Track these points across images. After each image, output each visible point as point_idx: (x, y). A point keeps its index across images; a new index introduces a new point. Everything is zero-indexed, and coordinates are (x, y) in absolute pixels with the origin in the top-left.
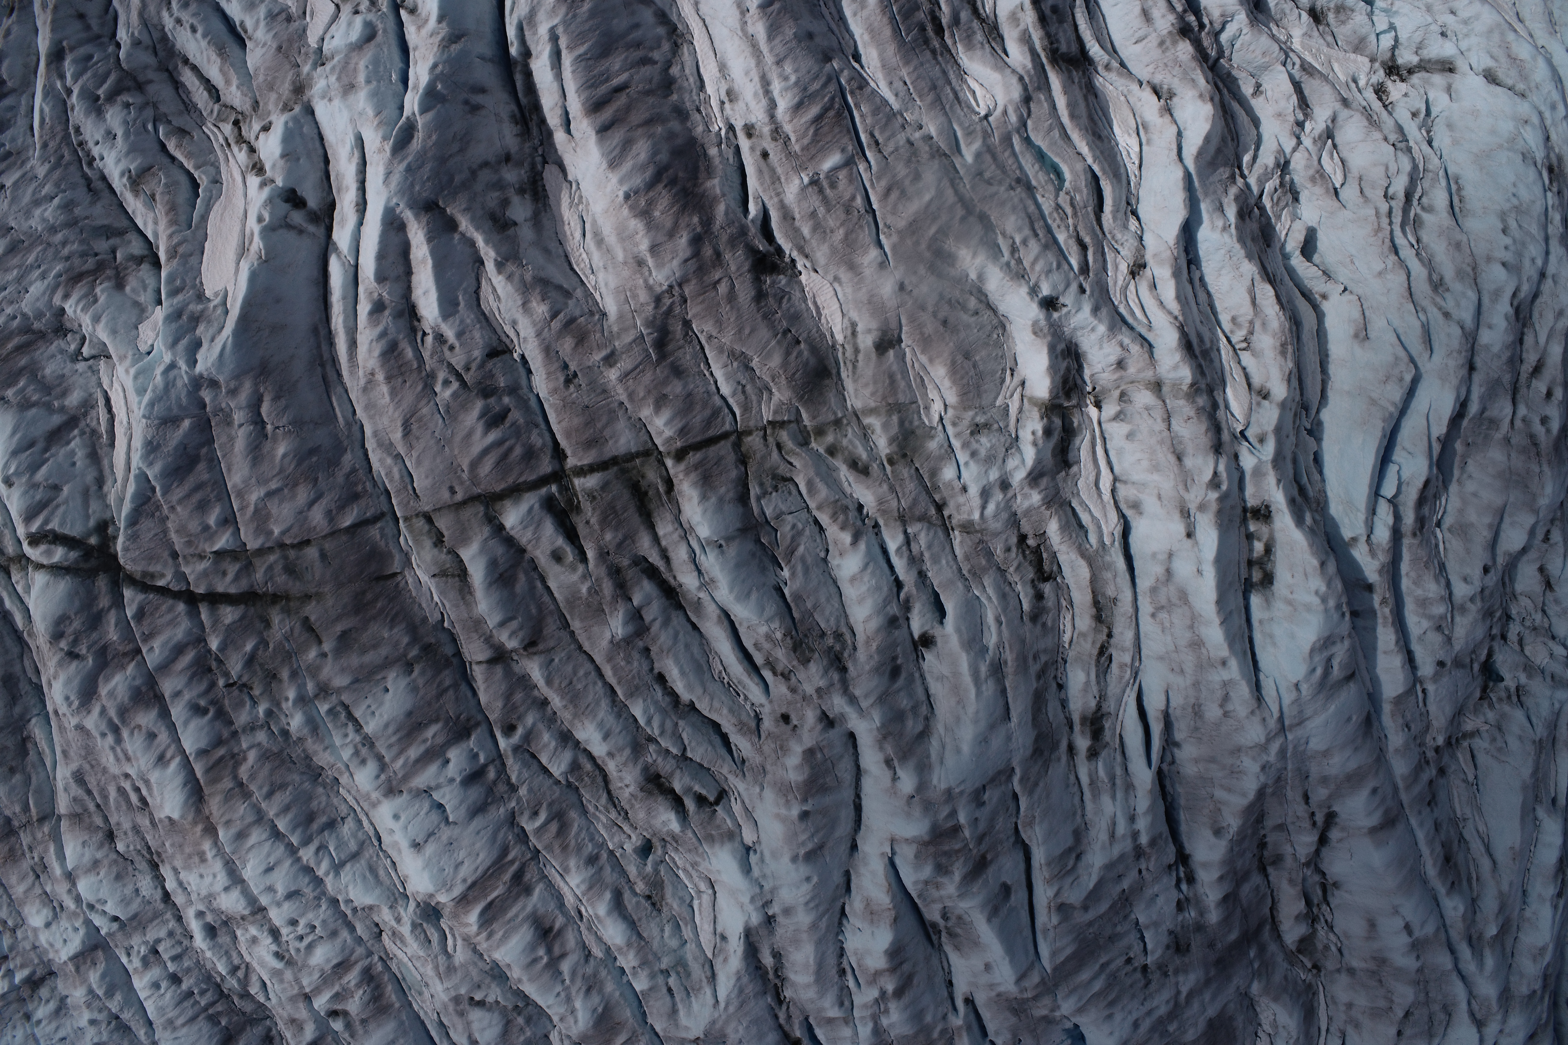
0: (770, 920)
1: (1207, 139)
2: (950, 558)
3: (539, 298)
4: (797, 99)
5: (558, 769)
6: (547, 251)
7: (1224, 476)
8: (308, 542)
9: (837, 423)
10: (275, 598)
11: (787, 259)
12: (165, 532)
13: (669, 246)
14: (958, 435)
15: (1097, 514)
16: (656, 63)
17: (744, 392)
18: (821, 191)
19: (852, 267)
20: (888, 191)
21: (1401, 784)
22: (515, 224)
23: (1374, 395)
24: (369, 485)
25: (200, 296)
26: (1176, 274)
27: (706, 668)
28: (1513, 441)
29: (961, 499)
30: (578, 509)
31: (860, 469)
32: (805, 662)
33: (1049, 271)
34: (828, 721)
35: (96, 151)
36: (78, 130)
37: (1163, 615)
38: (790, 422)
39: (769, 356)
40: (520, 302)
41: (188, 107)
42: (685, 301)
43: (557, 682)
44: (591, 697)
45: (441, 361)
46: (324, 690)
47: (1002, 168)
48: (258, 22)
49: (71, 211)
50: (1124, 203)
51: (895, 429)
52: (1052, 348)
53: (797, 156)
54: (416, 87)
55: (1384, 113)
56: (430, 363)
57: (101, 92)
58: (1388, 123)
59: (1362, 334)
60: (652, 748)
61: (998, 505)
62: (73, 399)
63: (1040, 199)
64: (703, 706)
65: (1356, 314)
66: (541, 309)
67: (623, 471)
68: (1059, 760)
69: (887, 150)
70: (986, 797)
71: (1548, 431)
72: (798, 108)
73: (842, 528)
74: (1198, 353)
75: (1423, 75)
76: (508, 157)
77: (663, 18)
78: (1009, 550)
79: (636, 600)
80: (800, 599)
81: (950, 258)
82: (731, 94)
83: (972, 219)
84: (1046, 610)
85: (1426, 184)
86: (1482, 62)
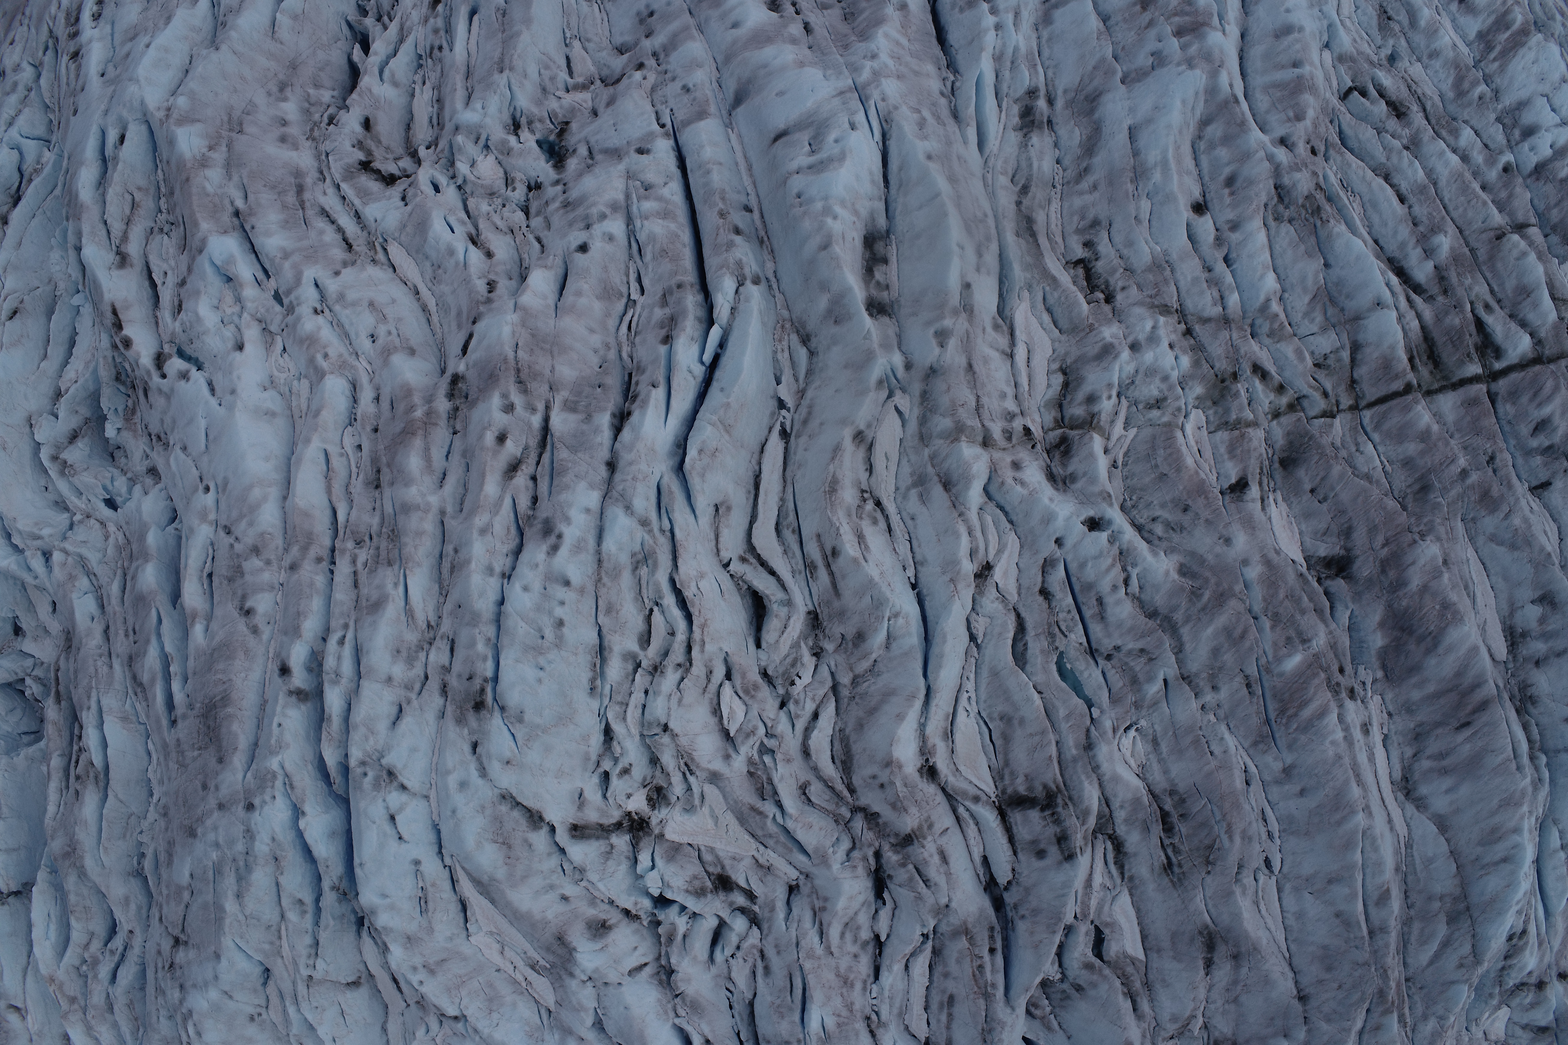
2: (1182, 284)
3: (1519, 532)
4: (1325, 722)
5: (1467, 135)
6: (1507, 579)
9: (1276, 415)
11: (1315, 574)
13: (1426, 578)
14: (1178, 398)
15: (1034, 321)
16: (1428, 758)
17: (1357, 444)
18: (1300, 634)
19: (1268, 563)
20: (1244, 635)
21: (695, 32)
22: (1533, 603)
23: (727, 437)
27: (1368, 205)
28: (546, 387)
29: (1173, 337)
30: (1477, 349)
31: (1259, 371)
32: (1309, 198)
33: (1096, 558)
34: (1283, 141)
38: (1317, 417)
39: (1341, 477)
40: (1532, 528)
42: (1409, 530)
44: (1452, 189)
47: (1125, 669)
50: (984, 646)
51: (1234, 406)
53: (1321, 667)
58: (665, 757)
59: (721, 510)
60: (1405, 141)
61: (1142, 329)
63: (1084, 640)
64: (1368, 173)
65: (723, 533)
66: (1516, 522)
67: (1445, 378)
68: (1065, 91)
69: (1239, 679)
70: (1151, 59)
71: (504, 396)
74: (936, 479)
75: (607, 821)
76: (1537, 663)
77: (1420, 804)
78: (1123, 289)
79: (1430, 265)
80: (1309, 254)
81: (1183, 571)
82: (1366, 729)
83: (1163, 611)
84: (1078, 231)
85: (626, 686)
86: (539, 839)
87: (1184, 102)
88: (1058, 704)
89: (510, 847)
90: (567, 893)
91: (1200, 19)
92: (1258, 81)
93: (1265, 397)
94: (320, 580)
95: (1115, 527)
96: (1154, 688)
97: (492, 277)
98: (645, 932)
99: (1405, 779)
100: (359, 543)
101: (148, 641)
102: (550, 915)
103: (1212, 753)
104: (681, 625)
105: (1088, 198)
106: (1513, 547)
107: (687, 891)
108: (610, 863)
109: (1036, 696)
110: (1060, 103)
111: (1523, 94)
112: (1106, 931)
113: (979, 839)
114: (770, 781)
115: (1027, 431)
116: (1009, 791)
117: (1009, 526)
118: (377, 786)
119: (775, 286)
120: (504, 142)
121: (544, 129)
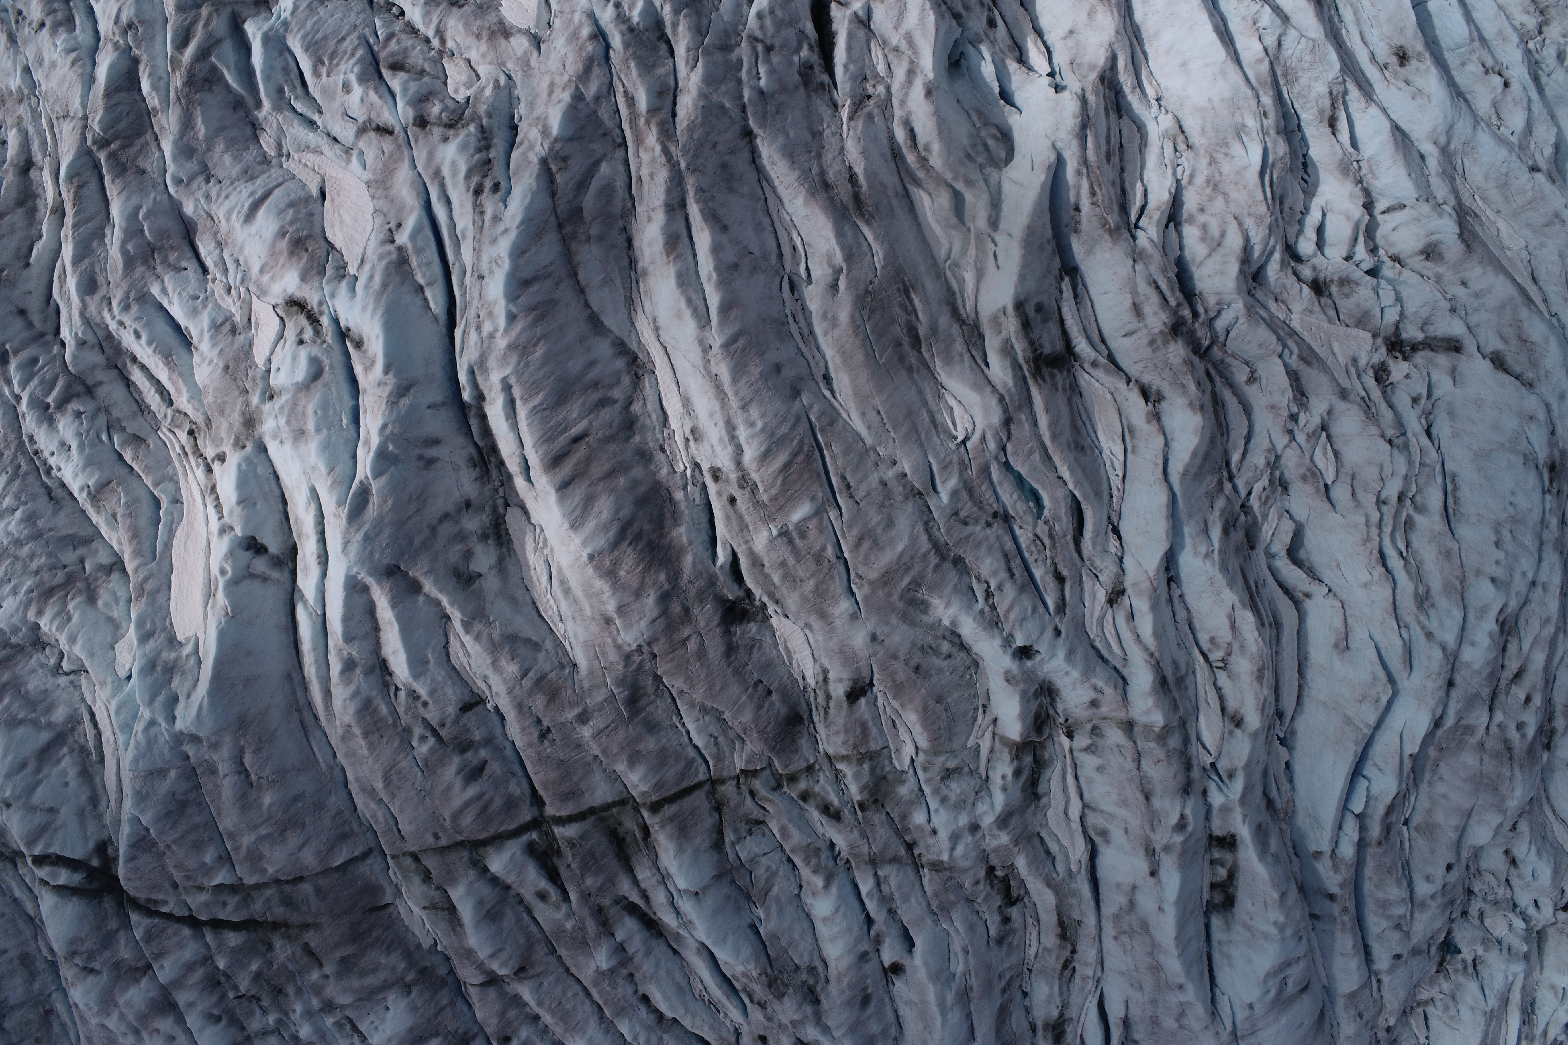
1: (1194, 454)
2: (919, 894)
3: (508, 657)
4: (764, 448)
6: (513, 600)
7: (1190, 819)
8: (301, 879)
9: (810, 769)
10: (275, 926)
11: (757, 603)
12: (164, 866)
13: (636, 606)
14: (928, 781)
15: (1065, 843)
16: (616, 401)
17: (716, 744)
18: (790, 541)
19: (823, 616)
20: (860, 540)
22: (480, 575)
23: (1350, 714)
24: (355, 825)
25: (172, 641)
26: (1155, 607)
27: (687, 989)
28: (1487, 746)
29: (931, 841)
30: (559, 852)
31: (832, 814)
32: (780, 996)
33: (1024, 619)
35: (52, 461)
36: (31, 438)
37: (1125, 939)
38: (763, 769)
39: (740, 711)
40: (489, 661)
41: (142, 408)
42: (655, 656)
43: (547, 1004)
44: (579, 1017)
45: (416, 716)
46: (329, 1006)
47: (979, 504)
48: (202, 331)
49: (34, 524)
50: (1105, 522)
51: (866, 778)
52: (1024, 696)
53: (764, 506)
54: (367, 442)
55: (1384, 406)
56: (405, 719)
57: (50, 400)
58: (1387, 416)
59: (1343, 645)
61: (967, 845)
62: (59, 715)
63: (1018, 531)
64: (686, 1022)
65: (1338, 623)
66: (512, 669)
67: (603, 820)
69: (859, 494)
71: (1523, 736)
72: (765, 457)
73: (815, 872)
74: (1172, 687)
75: (1427, 353)
76: (468, 504)
77: (622, 348)
78: (977, 883)
79: (619, 936)
80: (775, 937)
81: (924, 606)
82: (696, 434)
83: (947, 565)
84: (1013, 931)
85: (1421, 481)
86: (1493, 343)
88: (1041, 466)
89: (1520, 337)
90: (1462, 288)
93: (824, 786)
95: (1009, 651)
96: (948, 483)
98: (1384, 244)
99: (639, 377)
102: (1478, 270)
103: (878, 413)
105: (1006, 965)
106: (513, 639)
107: (1357, 284)
108: (1426, 315)
109: (1066, 475)
112: (954, 220)
113: (1086, 323)
115: (1070, 735)
116: (1064, 373)
117: (1097, 644)
119: (1291, 850)
120: (1487, 949)
121: (1454, 964)
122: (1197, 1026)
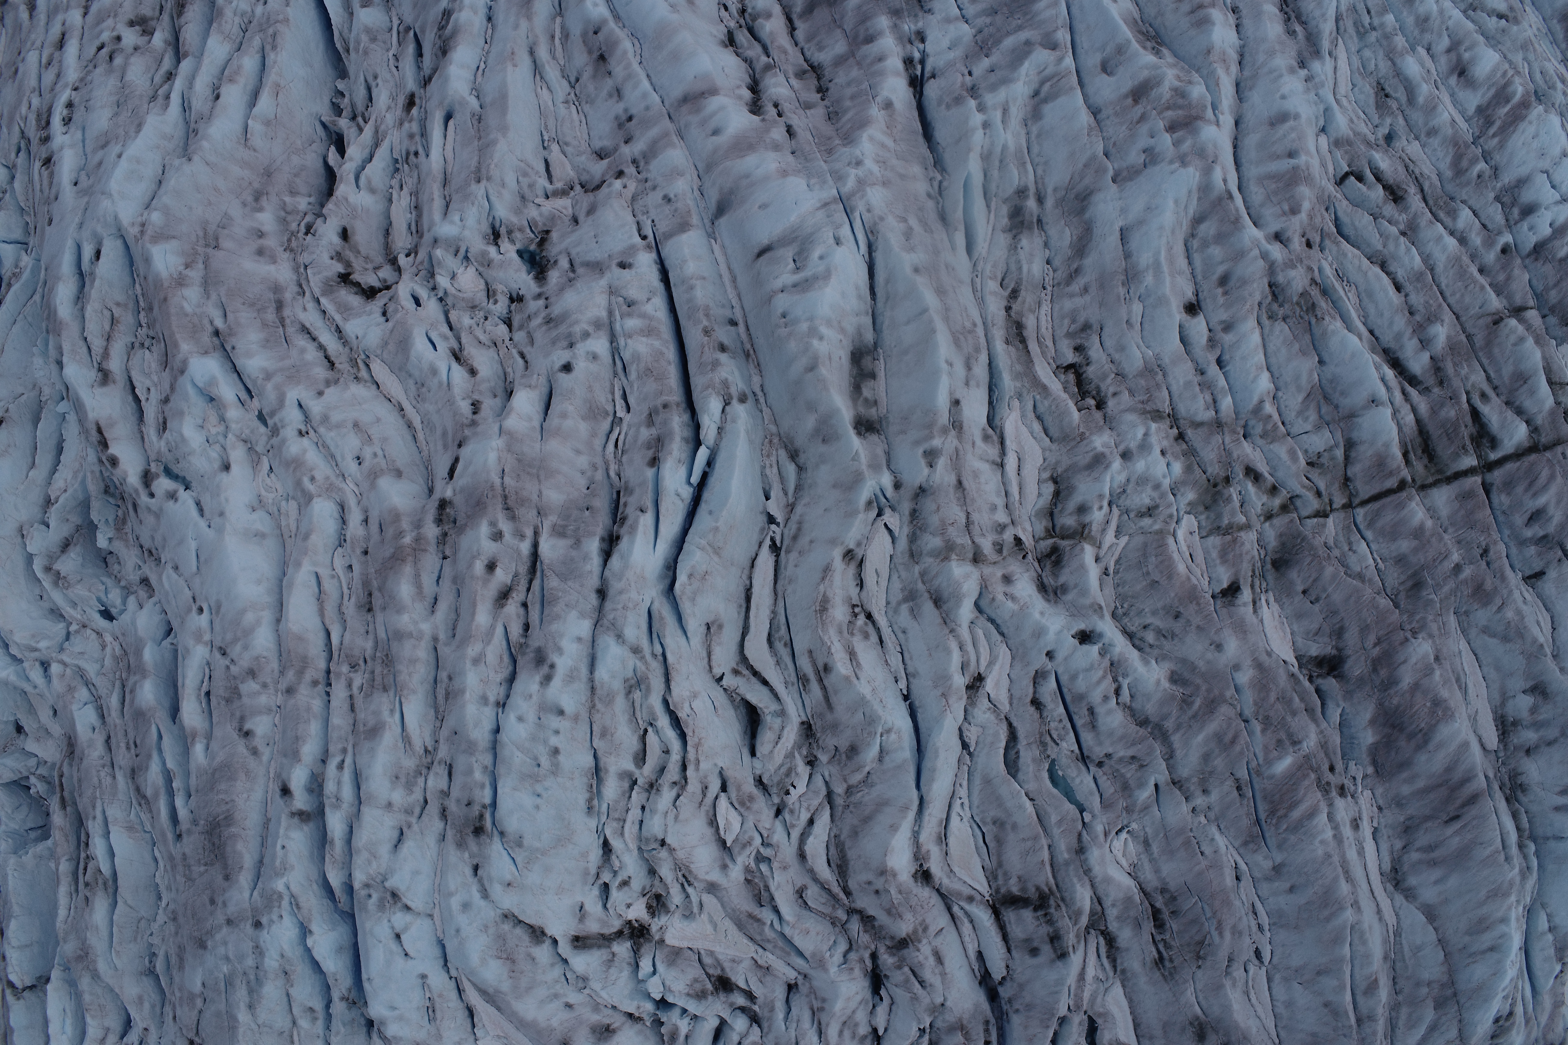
0: (1302, 64)
2: (1174, 388)
3: (1512, 624)
4: (1315, 822)
5: (1465, 216)
6: (1499, 669)
7: (921, 462)
9: (1269, 517)
11: (1306, 672)
13: (1418, 676)
14: (1169, 506)
15: (1024, 430)
16: (1418, 850)
17: (1350, 544)
18: (1290, 735)
19: (1259, 666)
20: (1234, 740)
21: (675, 139)
22: (1525, 693)
23: (716, 559)
27: (1363, 294)
28: (534, 512)
29: (1165, 443)
30: (1473, 440)
31: (1252, 473)
32: (1304, 295)
33: (1087, 670)
34: (1278, 237)
37: (968, 325)
38: (1309, 517)
39: (1333, 578)
40: (1525, 620)
42: (1401, 628)
43: (1476, 287)
44: (1450, 275)
47: (1117, 775)
50: (977, 754)
51: (1226, 511)
53: (1311, 768)
58: (663, 870)
59: (713, 628)
60: (1402, 227)
61: (1133, 437)
63: (1075, 747)
64: (1363, 261)
65: (715, 651)
66: (1509, 614)
67: (1440, 471)
68: (1055, 190)
69: (1230, 782)
70: (1143, 156)
71: (492, 524)
72: (1310, 816)
74: (926, 595)
75: (607, 931)
76: (1528, 752)
77: (1409, 894)
78: (1115, 394)
79: (1425, 357)
80: (1303, 352)
81: (1175, 678)
82: (1356, 825)
83: (1154, 719)
84: (1069, 335)
85: (623, 803)
86: (543, 952)
87: (1176, 202)
88: (1050, 810)
89: (513, 962)
90: (571, 1001)
91: (1194, 112)
92: (1252, 172)
93: (1257, 499)
94: (317, 704)
95: (1106, 640)
96: (1146, 794)
97: (476, 397)
98: (648, 1032)
99: (1395, 870)
100: (353, 667)
101: (149, 757)
102: (555, 1023)
103: (1202, 853)
104: (675, 745)
105: (1079, 301)
106: (1506, 639)
107: (688, 995)
108: (612, 970)
109: (1028, 804)
110: (1050, 202)
111: (1523, 171)
112: (1099, 1021)
113: (973, 936)
114: (767, 888)
115: (1018, 541)
116: (1003, 890)
117: (1000, 638)
118: (381, 906)
119: (762, 400)
120: (484, 254)
121: (524, 238)
122: (891, 221)
